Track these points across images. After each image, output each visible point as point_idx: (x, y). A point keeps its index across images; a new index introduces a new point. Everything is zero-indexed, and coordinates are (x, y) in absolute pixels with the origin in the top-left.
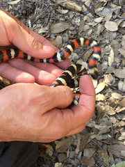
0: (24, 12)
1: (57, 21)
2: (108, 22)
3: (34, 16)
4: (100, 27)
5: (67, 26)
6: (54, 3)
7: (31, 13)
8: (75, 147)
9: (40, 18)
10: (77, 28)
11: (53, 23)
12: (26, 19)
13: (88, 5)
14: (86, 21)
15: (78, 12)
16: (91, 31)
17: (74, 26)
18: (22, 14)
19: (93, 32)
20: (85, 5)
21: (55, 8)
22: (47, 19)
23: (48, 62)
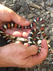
0: (16, 9)
1: (30, 13)
2: (52, 13)
3: (20, 11)
4: (48, 15)
5: (34, 15)
6: (29, 5)
7: (19, 9)
8: (38, 67)
9: (22, 12)
10: (38, 16)
11: (28, 14)
12: (17, 12)
13: (43, 6)
14: (42, 13)
15: (39, 9)
16: (44, 17)
17: (37, 15)
18: (15, 10)
19: (45, 18)
20: (42, 6)
21: (29, 8)
22: (25, 12)
23: (27, 28)
